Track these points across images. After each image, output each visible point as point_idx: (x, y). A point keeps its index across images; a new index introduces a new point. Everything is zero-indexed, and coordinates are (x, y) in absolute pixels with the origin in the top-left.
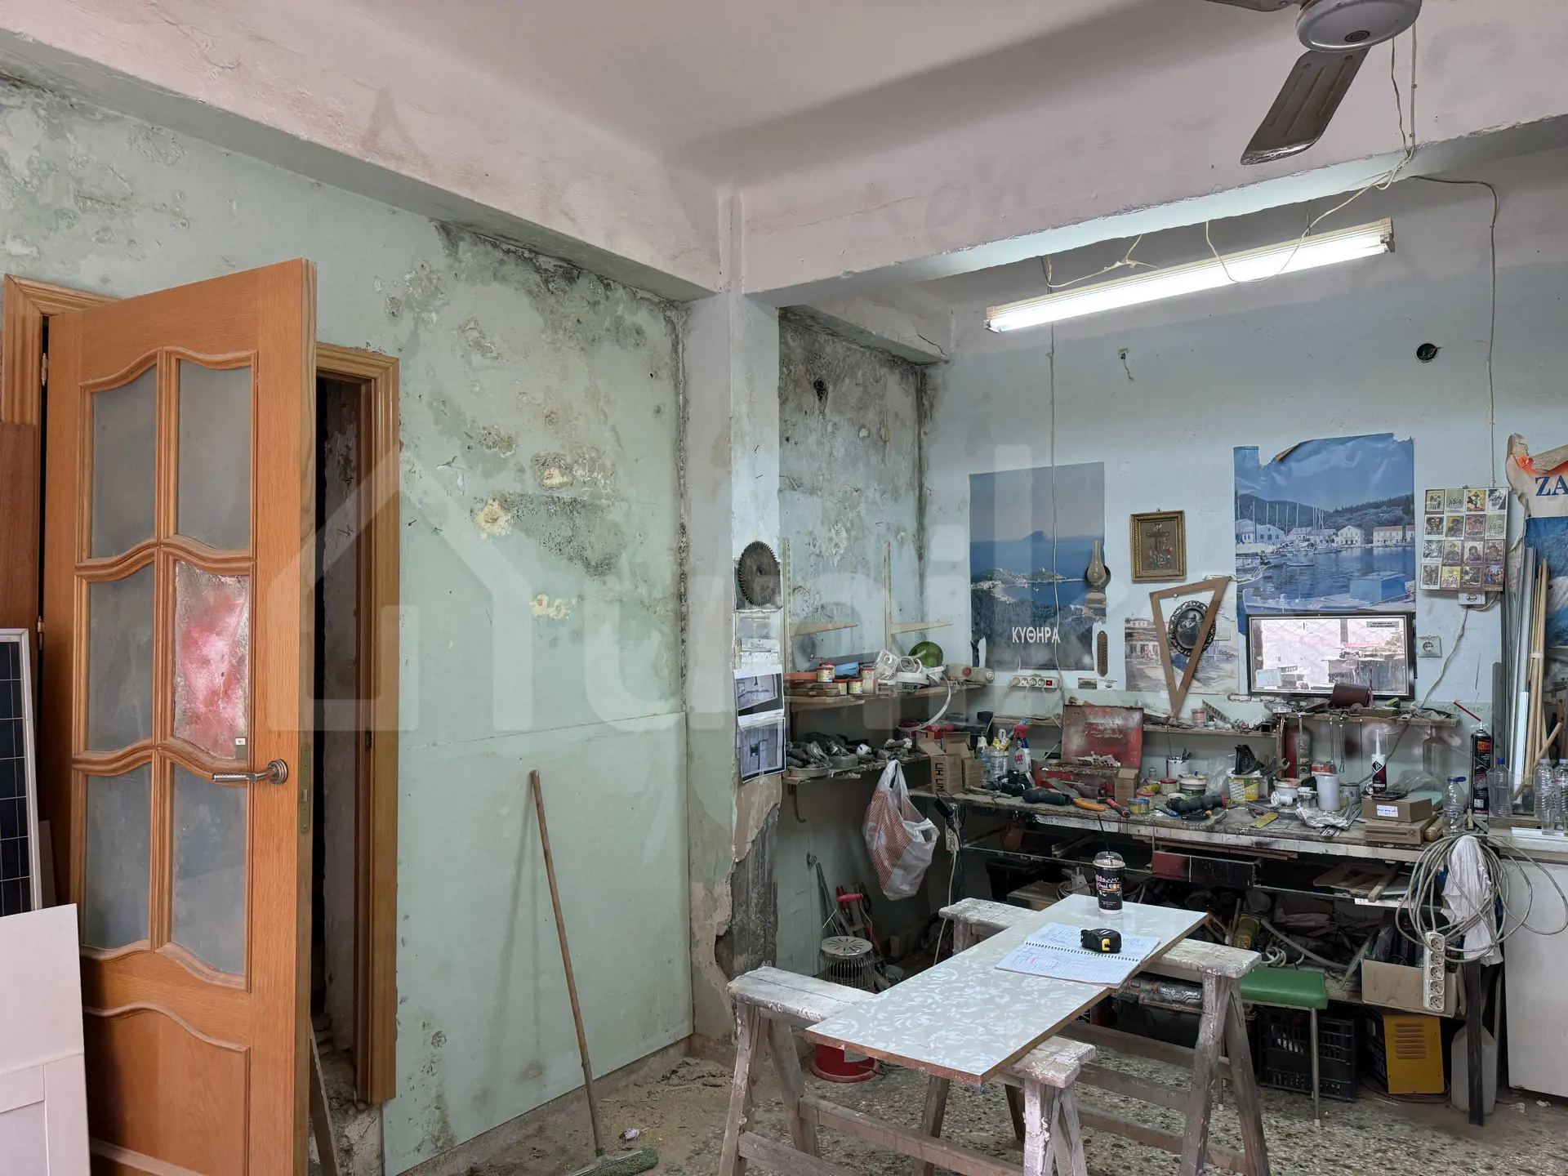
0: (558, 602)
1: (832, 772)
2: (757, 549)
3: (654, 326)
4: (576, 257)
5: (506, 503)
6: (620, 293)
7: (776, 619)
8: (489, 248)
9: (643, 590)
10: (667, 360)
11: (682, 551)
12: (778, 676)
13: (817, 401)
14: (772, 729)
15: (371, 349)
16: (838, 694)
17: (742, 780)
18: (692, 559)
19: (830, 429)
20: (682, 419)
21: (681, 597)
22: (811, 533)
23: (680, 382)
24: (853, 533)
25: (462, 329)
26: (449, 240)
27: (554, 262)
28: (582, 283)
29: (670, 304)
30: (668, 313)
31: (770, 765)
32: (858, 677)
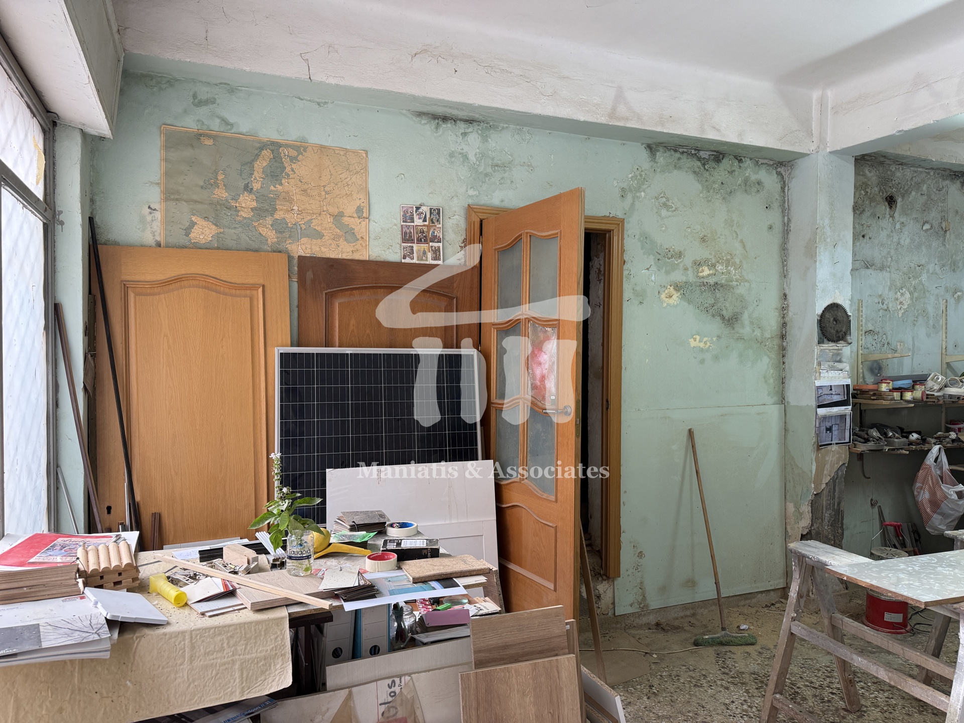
0: (705, 339)
1: (887, 448)
2: (834, 308)
3: (769, 179)
4: (721, 149)
5: (677, 287)
6: (748, 162)
7: (847, 351)
8: (673, 152)
9: (758, 333)
10: (777, 197)
11: (784, 310)
12: (848, 386)
13: (888, 209)
14: (842, 417)
15: (611, 215)
16: (893, 399)
17: (820, 446)
18: (790, 314)
19: (898, 226)
20: (786, 231)
21: (783, 337)
22: (880, 296)
23: (785, 209)
24: (916, 295)
25: (657, 198)
26: (651, 152)
27: (708, 153)
28: (725, 161)
29: (781, 164)
30: (779, 169)
31: (840, 440)
32: (912, 389)
